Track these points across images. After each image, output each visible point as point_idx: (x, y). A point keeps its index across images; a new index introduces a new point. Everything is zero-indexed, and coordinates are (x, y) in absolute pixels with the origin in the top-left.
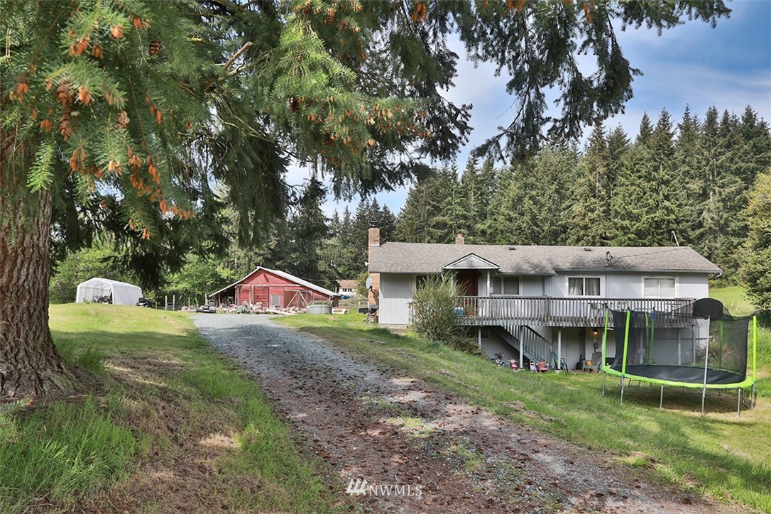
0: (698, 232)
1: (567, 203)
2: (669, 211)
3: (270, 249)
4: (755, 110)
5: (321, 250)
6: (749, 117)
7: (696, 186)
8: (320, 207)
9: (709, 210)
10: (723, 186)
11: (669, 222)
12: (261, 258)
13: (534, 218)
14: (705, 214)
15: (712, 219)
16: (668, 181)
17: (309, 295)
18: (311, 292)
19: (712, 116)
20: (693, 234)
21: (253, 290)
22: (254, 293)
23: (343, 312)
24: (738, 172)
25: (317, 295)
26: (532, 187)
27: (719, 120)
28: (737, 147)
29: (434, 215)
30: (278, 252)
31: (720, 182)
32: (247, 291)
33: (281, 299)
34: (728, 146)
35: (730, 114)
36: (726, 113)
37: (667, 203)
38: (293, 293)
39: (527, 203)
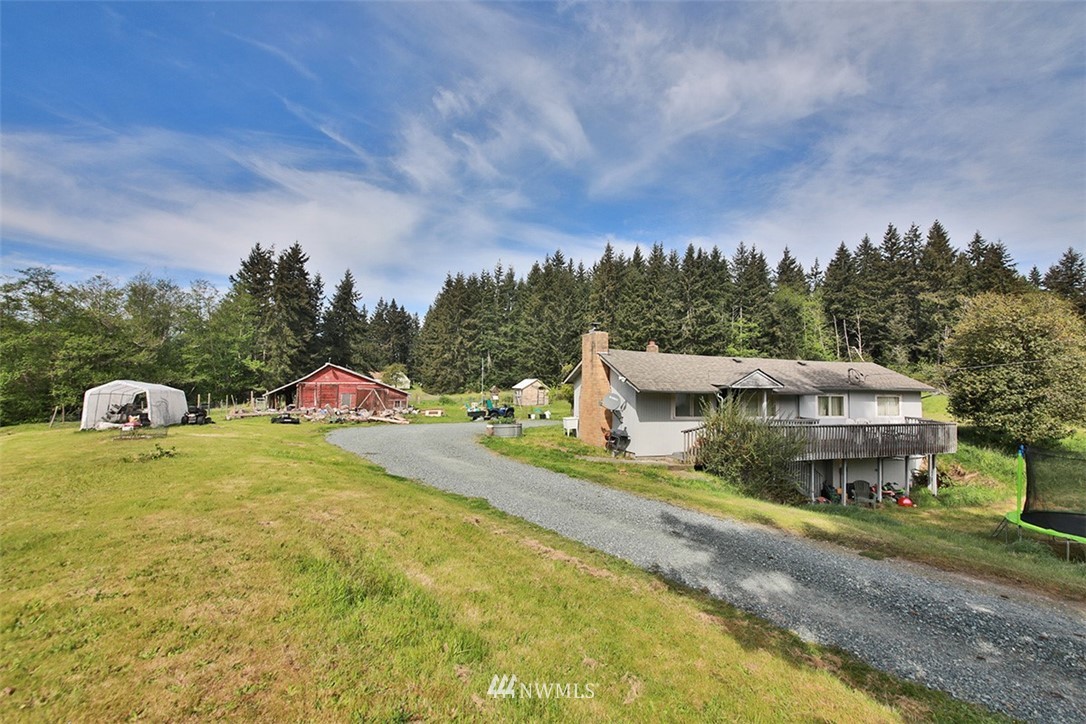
0: (678, 341)
1: (578, 313)
2: (661, 324)
3: (305, 341)
4: (719, 249)
5: (355, 344)
6: (716, 254)
7: (678, 305)
8: (354, 303)
9: (687, 325)
10: (697, 306)
11: (661, 332)
12: (295, 350)
13: (552, 324)
14: (684, 327)
15: (689, 331)
16: (661, 300)
17: (385, 393)
18: (387, 390)
19: (691, 250)
20: (676, 343)
21: (318, 388)
22: (321, 392)
23: (439, 415)
24: (706, 297)
25: (393, 393)
26: (552, 298)
27: (695, 255)
28: (707, 277)
29: (466, 317)
30: (314, 345)
31: (695, 304)
32: (311, 389)
33: (352, 398)
34: (701, 275)
35: (703, 251)
36: (700, 250)
37: (659, 317)
38: (367, 392)
39: (547, 312)
